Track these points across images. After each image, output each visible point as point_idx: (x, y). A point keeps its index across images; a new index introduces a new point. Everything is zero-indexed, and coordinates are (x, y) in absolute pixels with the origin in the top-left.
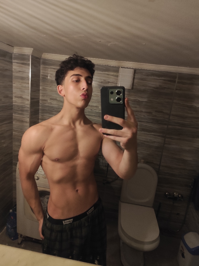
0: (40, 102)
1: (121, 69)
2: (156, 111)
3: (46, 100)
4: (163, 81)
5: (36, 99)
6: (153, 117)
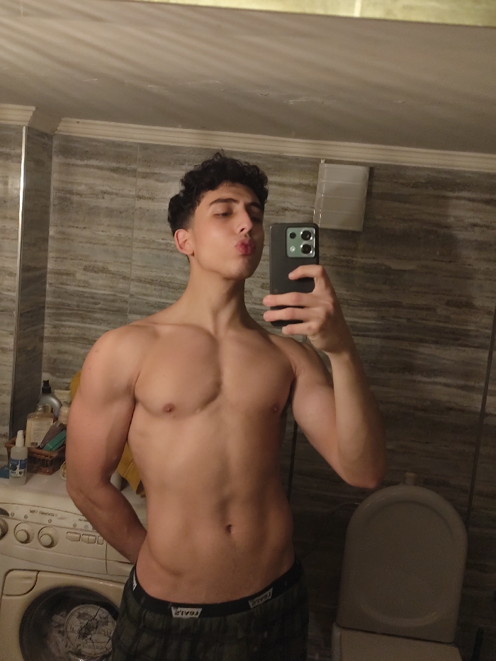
0: (50, 278)
1: (324, 166)
2: (448, 303)
3: (67, 274)
4: (467, 203)
5: (35, 269)
6: (439, 321)
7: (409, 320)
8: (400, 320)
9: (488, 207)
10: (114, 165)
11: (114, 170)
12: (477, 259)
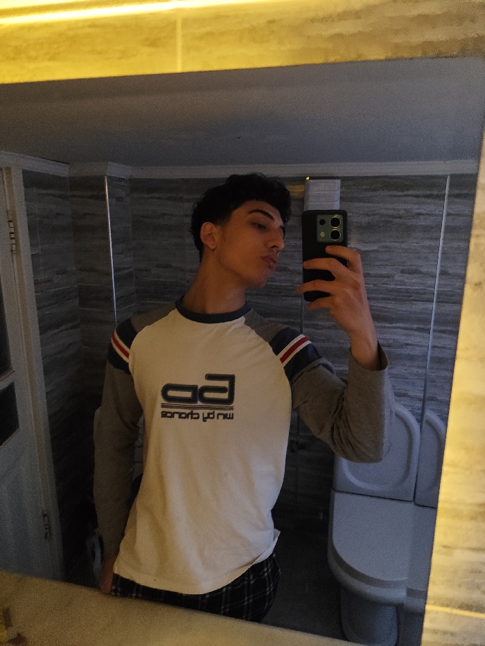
1: (309, 182)
2: (403, 272)
3: (147, 270)
4: (413, 198)
5: (125, 269)
6: (397, 285)
7: (374, 285)
8: (370, 286)
9: (429, 201)
10: (169, 195)
11: (169, 199)
12: (422, 238)
